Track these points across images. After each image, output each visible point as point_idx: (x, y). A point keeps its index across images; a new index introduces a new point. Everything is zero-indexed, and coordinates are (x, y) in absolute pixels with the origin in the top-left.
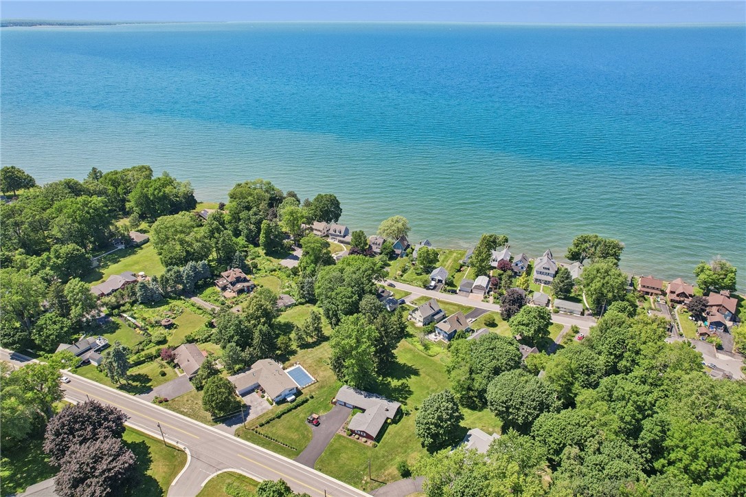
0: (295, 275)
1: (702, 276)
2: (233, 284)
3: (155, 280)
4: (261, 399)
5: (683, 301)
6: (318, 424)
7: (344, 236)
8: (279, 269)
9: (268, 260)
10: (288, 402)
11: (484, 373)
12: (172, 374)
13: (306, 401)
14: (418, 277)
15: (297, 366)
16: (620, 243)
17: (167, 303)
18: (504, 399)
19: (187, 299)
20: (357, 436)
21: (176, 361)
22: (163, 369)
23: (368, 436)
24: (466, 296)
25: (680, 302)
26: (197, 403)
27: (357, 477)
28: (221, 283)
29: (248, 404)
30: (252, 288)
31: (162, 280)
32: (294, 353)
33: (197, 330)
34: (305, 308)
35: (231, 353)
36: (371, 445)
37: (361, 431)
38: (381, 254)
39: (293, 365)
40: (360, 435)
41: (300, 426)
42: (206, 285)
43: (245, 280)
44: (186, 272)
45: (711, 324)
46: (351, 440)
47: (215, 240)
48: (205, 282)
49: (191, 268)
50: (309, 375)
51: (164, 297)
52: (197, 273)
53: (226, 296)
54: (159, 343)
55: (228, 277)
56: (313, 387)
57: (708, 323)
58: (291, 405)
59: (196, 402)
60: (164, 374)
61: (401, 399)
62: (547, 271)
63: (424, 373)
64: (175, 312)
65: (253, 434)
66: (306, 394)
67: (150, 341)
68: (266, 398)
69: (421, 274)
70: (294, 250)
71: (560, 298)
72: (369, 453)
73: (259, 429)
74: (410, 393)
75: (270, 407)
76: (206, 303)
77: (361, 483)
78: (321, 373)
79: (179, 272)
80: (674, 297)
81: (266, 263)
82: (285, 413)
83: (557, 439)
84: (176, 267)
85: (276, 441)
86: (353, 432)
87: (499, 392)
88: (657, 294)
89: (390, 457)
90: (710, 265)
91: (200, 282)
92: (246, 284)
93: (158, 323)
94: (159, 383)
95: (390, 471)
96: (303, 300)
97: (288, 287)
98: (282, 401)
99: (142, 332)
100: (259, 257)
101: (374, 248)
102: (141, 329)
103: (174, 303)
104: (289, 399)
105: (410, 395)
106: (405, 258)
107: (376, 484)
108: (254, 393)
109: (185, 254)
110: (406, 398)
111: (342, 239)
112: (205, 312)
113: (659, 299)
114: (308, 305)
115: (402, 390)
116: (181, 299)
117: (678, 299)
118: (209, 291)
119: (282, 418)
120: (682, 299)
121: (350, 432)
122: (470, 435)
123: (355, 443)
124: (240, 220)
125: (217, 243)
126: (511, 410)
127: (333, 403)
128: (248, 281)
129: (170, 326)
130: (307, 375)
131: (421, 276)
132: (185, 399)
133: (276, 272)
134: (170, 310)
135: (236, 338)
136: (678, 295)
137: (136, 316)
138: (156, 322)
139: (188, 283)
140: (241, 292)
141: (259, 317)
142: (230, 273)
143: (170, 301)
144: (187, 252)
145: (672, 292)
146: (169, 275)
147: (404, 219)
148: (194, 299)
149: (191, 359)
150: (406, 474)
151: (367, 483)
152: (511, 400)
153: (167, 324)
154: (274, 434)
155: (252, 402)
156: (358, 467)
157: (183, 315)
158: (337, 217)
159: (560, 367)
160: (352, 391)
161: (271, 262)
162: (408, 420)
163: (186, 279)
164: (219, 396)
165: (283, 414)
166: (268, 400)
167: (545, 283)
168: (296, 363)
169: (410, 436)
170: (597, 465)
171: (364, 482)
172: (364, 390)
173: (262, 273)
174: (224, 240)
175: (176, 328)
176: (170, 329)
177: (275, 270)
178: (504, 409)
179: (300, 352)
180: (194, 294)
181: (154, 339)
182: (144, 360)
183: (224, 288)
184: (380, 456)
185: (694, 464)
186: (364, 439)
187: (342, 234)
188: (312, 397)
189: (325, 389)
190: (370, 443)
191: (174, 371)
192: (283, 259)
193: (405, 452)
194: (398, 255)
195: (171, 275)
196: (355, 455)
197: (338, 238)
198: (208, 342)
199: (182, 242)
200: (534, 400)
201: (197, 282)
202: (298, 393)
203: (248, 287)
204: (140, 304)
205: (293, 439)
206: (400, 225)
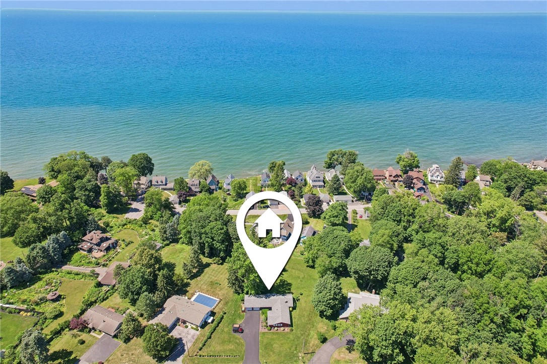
0: (146, 224)
1: (401, 163)
2: (98, 245)
3: (20, 262)
4: (186, 330)
5: (398, 180)
6: (242, 331)
7: (166, 184)
8: (130, 222)
9: (114, 217)
10: (209, 323)
11: (337, 255)
12: (91, 338)
13: (222, 318)
14: (237, 202)
15: (198, 294)
16: (356, 152)
17: (40, 279)
18: (366, 266)
19: (59, 270)
20: (276, 328)
21: (90, 326)
22: (80, 338)
23: (285, 325)
24: (276, 208)
25: (396, 181)
26: (132, 354)
27: (294, 356)
28: (86, 246)
29: (178, 337)
30: (116, 244)
31: (29, 259)
32: (188, 285)
33: (87, 293)
34: (172, 248)
35: (148, 301)
36: (289, 331)
37: (278, 324)
38: (201, 192)
39: (194, 294)
40: (278, 327)
41: (230, 338)
42: (72, 252)
43: (107, 239)
44: (51, 246)
45: (418, 189)
46: (273, 333)
47: (67, 211)
48: (70, 249)
49: (53, 241)
50: (212, 297)
51: (34, 275)
52: (61, 245)
53: (96, 257)
54: (56, 317)
55: (91, 240)
56: (220, 305)
57: (415, 189)
58: (213, 325)
59: (130, 353)
60: (83, 342)
61: (287, 291)
62: (319, 179)
63: (289, 268)
64: (53, 285)
65: (198, 358)
66: (219, 313)
67: (46, 319)
68: (189, 327)
69: (238, 200)
70: (131, 204)
71: (336, 195)
72: (291, 337)
73: (201, 353)
74: (290, 285)
75: (198, 333)
76: (80, 268)
77: (299, 359)
78: (219, 293)
79: (43, 248)
80: (392, 178)
81: (114, 220)
82: (213, 332)
83: (412, 281)
84: (38, 244)
85: (220, 356)
86: (271, 326)
87: (361, 263)
88: (383, 179)
89: (306, 334)
90: (404, 155)
91: (66, 252)
92: (110, 242)
93: (43, 300)
94: (83, 352)
95: (312, 342)
96: (167, 242)
97: (146, 235)
98: (204, 325)
99: (29, 314)
100: (104, 216)
101: (193, 188)
102: (26, 311)
103: (47, 277)
104: (210, 321)
105: (290, 286)
106: (219, 191)
107: (309, 355)
108: (177, 327)
109: (42, 230)
110: (290, 289)
111: (164, 187)
112: (84, 276)
113: (385, 182)
114: (172, 244)
115: (283, 285)
116: (53, 271)
117: (394, 179)
118: (76, 256)
119: (212, 337)
120: (397, 179)
121: (269, 328)
122: (350, 298)
123: (277, 333)
124: (75, 189)
125: (69, 213)
126: (372, 273)
127: (243, 311)
128: (110, 239)
129: (59, 298)
130: (210, 298)
131: (238, 202)
132: (119, 355)
133: (128, 226)
134: (47, 285)
135: (144, 288)
136: (394, 177)
137: (11, 301)
138: (41, 300)
139: (55, 255)
140: (108, 249)
141: (154, 265)
142: (92, 236)
143: (41, 276)
144: (44, 227)
145: (390, 176)
146: (35, 252)
147: (208, 162)
148: (66, 268)
149: (106, 318)
150: (324, 340)
151: (303, 358)
152: (371, 266)
153: (54, 297)
154: (215, 351)
155: (180, 334)
156: (290, 349)
157: (63, 285)
158: (151, 171)
159: (385, 237)
160: (253, 298)
161: (118, 218)
162: (301, 304)
163: (53, 252)
164: (162, 339)
165: (212, 334)
166: (192, 328)
167: (319, 187)
168: (196, 292)
169: (309, 314)
170: (440, 287)
171: (300, 358)
172: (261, 294)
173: (115, 229)
174: (76, 209)
175: (64, 298)
176: (59, 301)
177: (125, 224)
178: (368, 273)
179: (192, 282)
180: (63, 263)
181: (48, 315)
182: (52, 337)
183: (90, 251)
184: (299, 335)
185: (478, 268)
186: (282, 328)
187: (164, 183)
188: (225, 313)
189: (230, 303)
190: (287, 329)
191: (91, 336)
192: (126, 213)
193: (314, 326)
194: (213, 190)
195: (38, 253)
196: (283, 342)
197: (161, 187)
198: (106, 299)
199: (35, 220)
200: (385, 262)
201: (63, 252)
202: (213, 314)
203: (113, 244)
204: (11, 288)
205: (231, 349)
206: (206, 167)
